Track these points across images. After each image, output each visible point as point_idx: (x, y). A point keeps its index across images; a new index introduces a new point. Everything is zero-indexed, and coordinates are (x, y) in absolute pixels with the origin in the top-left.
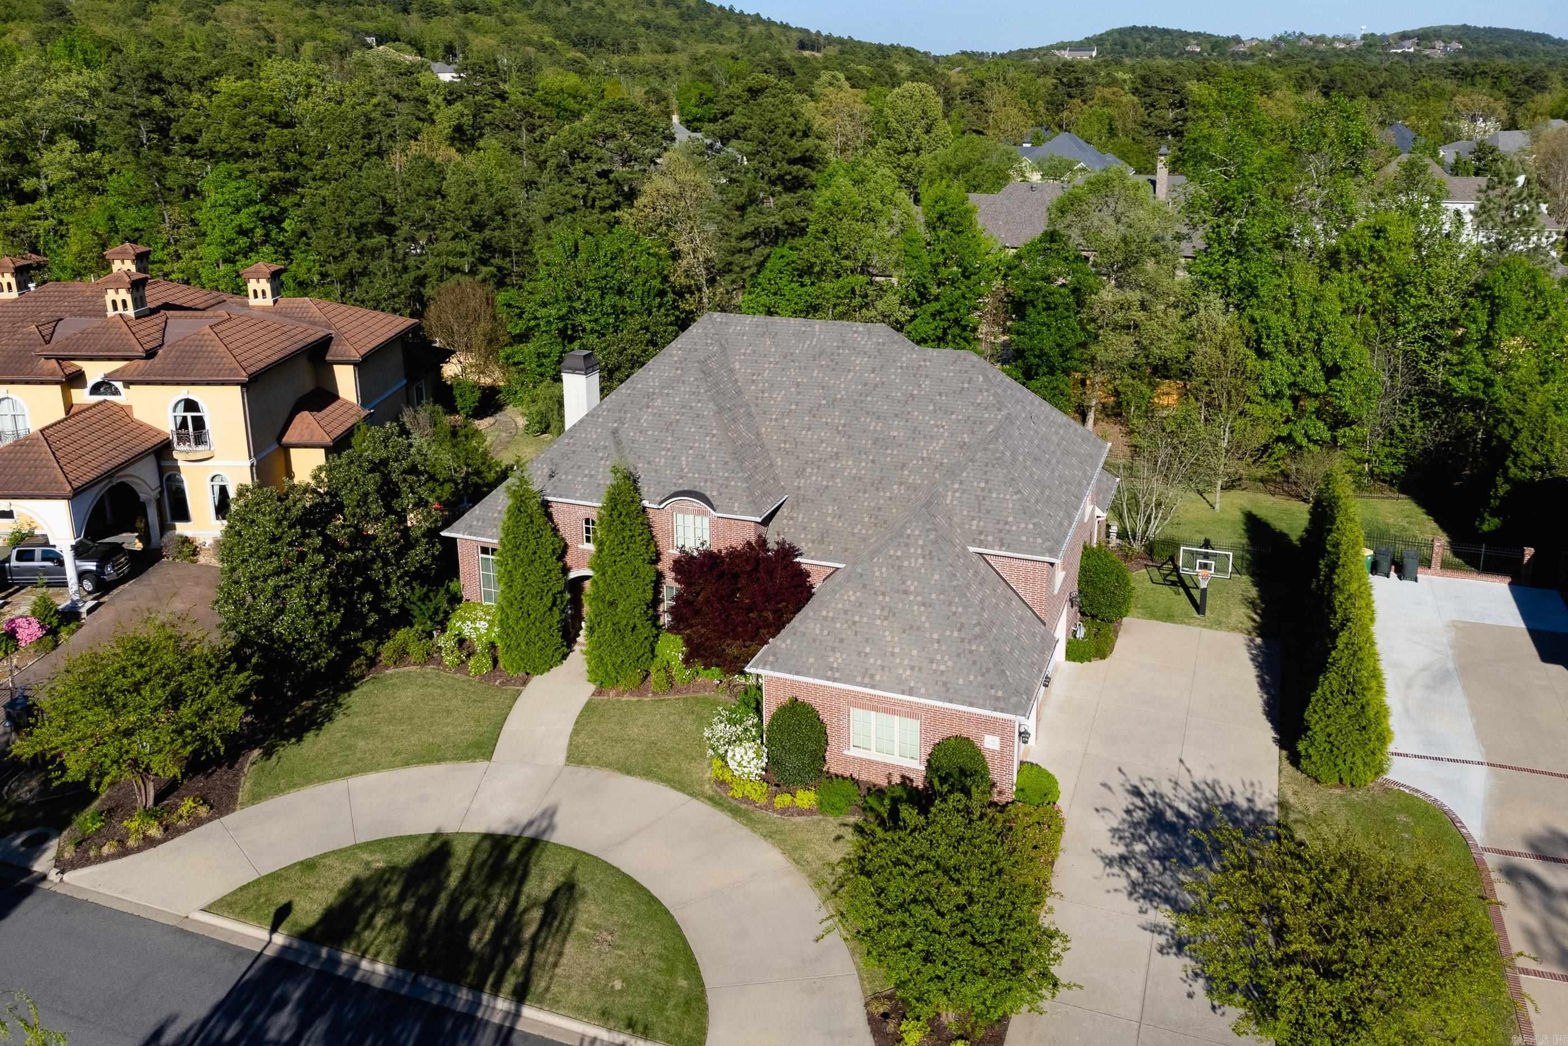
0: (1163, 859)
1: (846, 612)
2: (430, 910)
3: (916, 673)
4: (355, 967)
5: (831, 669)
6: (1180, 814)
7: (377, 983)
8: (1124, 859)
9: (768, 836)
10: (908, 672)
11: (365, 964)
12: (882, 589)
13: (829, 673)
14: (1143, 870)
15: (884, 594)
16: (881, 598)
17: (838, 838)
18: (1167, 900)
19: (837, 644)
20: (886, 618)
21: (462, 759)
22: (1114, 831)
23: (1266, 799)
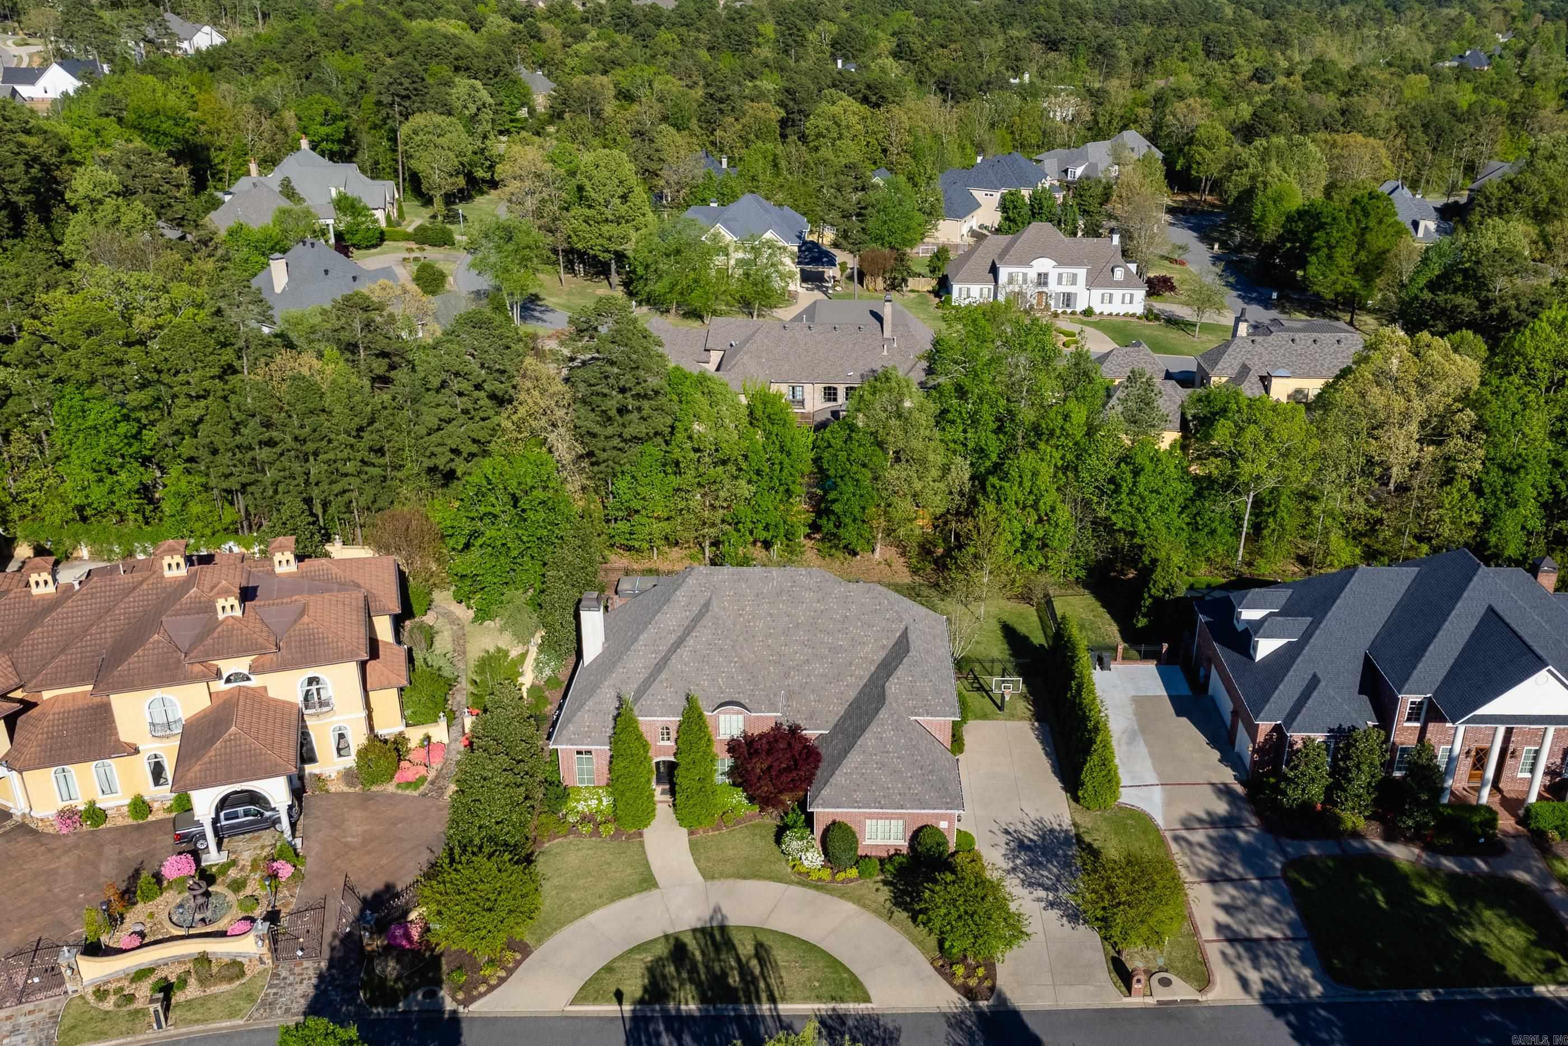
0: (1031, 865)
2: (698, 974)
4: (678, 1010)
5: (856, 802)
6: (1031, 840)
7: (697, 1014)
8: (1014, 869)
9: (842, 896)
10: (898, 797)
11: (683, 1007)
12: (874, 752)
13: (856, 805)
14: (1023, 872)
15: (876, 755)
16: (874, 757)
17: (877, 890)
18: (1039, 885)
19: (856, 788)
20: (880, 769)
21: (642, 891)
22: (1004, 855)
23: (1067, 823)
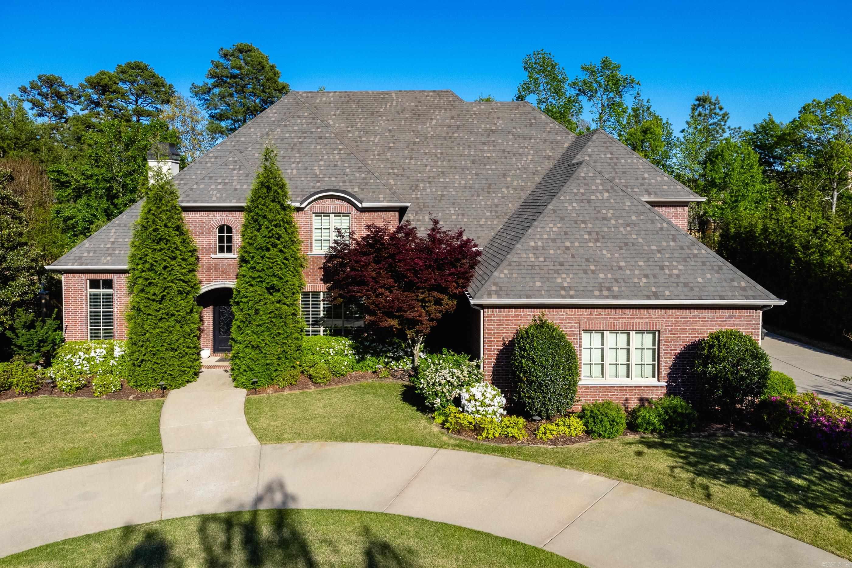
1: (554, 241)
3: (652, 280)
5: (563, 288)
9: (563, 463)
10: (644, 280)
12: (580, 218)
13: (563, 292)
15: (584, 222)
16: (583, 226)
19: (559, 267)
20: (597, 241)
21: (123, 455)
